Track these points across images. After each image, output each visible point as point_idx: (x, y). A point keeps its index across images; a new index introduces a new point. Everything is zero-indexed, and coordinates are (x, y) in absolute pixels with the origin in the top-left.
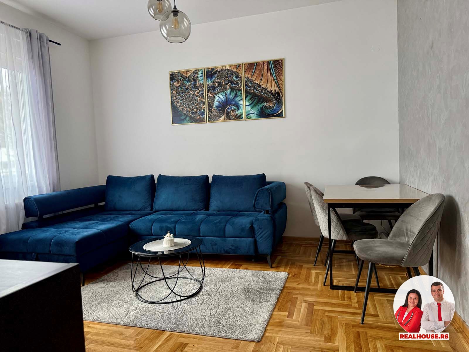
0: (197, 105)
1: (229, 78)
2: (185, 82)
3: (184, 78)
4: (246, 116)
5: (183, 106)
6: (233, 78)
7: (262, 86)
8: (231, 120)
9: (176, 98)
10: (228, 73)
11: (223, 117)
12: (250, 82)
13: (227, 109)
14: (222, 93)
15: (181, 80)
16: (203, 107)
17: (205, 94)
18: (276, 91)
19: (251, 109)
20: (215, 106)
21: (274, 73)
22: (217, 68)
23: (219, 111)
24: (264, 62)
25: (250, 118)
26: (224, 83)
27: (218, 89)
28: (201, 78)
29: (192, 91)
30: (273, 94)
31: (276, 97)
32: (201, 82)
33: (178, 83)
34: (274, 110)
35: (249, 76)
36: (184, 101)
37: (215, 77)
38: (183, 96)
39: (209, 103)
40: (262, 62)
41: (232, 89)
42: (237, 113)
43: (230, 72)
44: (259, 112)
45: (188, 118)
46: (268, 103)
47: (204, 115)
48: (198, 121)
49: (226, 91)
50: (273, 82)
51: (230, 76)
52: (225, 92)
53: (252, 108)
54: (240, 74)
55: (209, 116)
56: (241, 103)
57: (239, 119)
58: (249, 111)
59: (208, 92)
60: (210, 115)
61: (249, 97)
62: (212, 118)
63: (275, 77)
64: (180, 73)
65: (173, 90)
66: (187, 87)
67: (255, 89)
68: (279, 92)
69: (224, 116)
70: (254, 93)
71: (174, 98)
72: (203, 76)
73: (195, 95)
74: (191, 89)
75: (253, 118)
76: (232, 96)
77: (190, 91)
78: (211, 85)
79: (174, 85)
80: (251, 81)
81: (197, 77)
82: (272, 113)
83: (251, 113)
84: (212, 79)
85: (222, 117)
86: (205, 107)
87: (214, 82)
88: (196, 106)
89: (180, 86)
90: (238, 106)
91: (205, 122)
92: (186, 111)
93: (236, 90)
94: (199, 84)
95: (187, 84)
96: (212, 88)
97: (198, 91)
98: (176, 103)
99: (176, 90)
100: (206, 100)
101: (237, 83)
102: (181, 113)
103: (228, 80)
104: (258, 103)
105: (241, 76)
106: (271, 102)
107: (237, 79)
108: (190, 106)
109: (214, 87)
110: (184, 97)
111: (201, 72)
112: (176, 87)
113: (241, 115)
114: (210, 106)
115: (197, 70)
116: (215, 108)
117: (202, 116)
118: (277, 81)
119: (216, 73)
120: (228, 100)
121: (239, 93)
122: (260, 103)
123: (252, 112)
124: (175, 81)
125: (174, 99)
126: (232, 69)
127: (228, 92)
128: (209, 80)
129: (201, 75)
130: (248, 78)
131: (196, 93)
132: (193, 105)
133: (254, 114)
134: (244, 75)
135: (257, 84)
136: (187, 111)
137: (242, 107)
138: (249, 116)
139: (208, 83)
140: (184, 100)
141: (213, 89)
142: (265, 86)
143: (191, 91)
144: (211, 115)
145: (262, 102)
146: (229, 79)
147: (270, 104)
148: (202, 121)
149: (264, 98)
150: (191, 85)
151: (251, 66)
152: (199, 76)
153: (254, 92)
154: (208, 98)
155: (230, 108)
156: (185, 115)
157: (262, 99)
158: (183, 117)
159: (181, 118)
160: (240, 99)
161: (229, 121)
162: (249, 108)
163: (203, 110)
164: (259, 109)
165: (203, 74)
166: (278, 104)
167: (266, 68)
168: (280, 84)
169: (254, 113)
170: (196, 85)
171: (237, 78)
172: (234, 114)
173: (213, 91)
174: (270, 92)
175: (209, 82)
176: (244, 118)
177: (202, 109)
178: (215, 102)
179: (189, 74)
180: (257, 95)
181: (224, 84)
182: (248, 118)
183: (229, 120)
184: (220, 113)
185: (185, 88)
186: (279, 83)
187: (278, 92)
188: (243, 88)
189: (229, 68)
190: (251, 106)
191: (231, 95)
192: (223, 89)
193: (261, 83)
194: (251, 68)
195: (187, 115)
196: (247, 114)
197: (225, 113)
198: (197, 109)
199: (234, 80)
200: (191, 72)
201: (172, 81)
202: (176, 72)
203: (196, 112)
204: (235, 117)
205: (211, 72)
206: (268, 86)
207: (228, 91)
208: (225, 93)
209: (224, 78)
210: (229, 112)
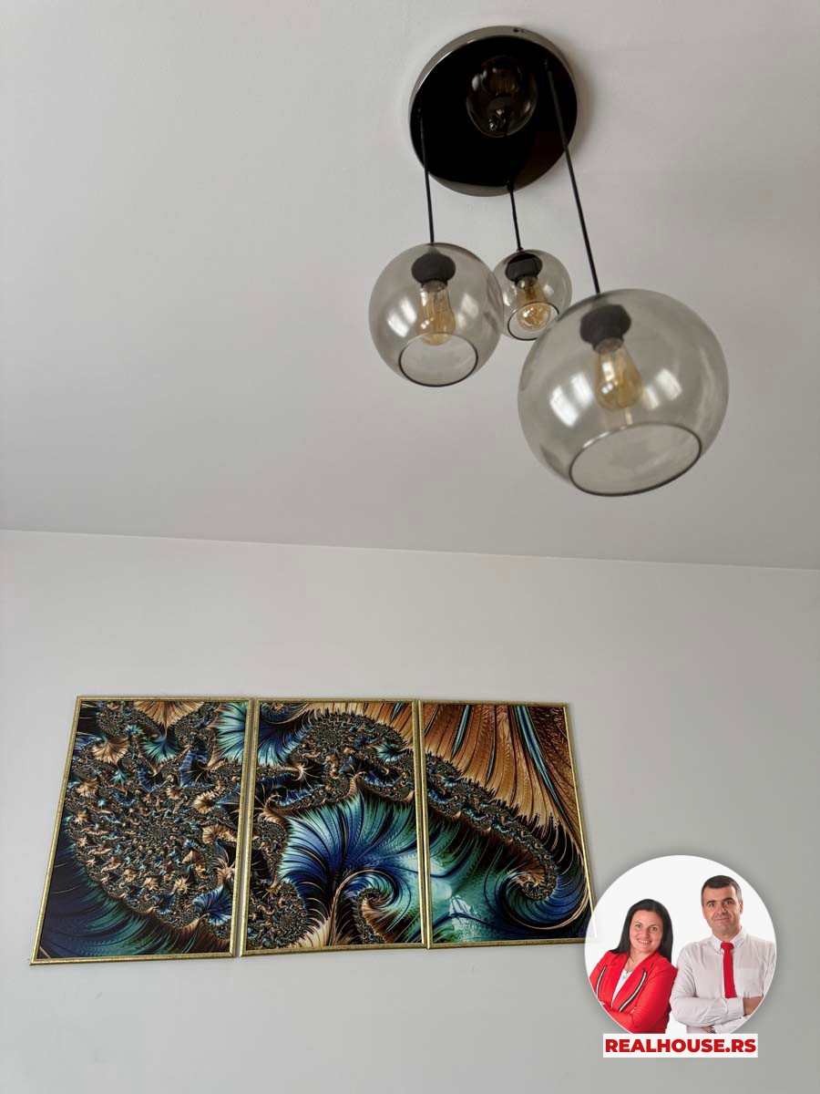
0: (197, 860)
1: (357, 751)
2: (150, 749)
3: (148, 732)
4: (434, 926)
5: (120, 859)
6: (375, 750)
7: (497, 798)
8: (361, 943)
9: (90, 820)
10: (355, 730)
11: (321, 932)
12: (449, 774)
13: (347, 887)
14: (325, 811)
15: (130, 738)
16: (227, 871)
17: (240, 811)
18: (551, 822)
19: (454, 894)
20: (285, 868)
21: (536, 748)
22: (311, 702)
23: (305, 895)
24: (496, 707)
25: (451, 938)
26: (337, 768)
27: (305, 791)
28: (234, 739)
29: (180, 791)
30: (543, 835)
31: (554, 847)
32: (232, 755)
33: (114, 751)
34: (553, 904)
35: (441, 753)
36: (128, 837)
37: (296, 740)
38: (126, 810)
39: (256, 855)
40: (488, 705)
41: (369, 796)
42: (392, 908)
43: (363, 727)
44: (491, 909)
45: (135, 927)
46: (524, 874)
47: (228, 910)
48: (191, 944)
49: (343, 803)
50: (536, 784)
51: (364, 743)
52: (340, 806)
53: (458, 890)
54: (407, 739)
55: (250, 921)
56: (411, 861)
57: (398, 941)
58: (445, 904)
59: (257, 804)
60: (255, 916)
61: (444, 839)
62: (266, 929)
63: (541, 766)
64: (132, 706)
65: (83, 781)
66: (156, 774)
67: (467, 806)
68: (565, 828)
69: (327, 923)
70: (464, 822)
71: (79, 820)
72: (242, 730)
73: (194, 814)
74: (176, 782)
75: (465, 939)
76: (368, 828)
77: (169, 791)
78: (275, 772)
79: (92, 756)
80: (452, 774)
81: (216, 731)
82: (545, 916)
83: (457, 915)
84: (285, 745)
85: (318, 926)
86: (236, 870)
87: (289, 762)
88: (188, 863)
89: (120, 766)
90: (395, 879)
91: (226, 948)
92: (131, 887)
93: (388, 802)
94: (220, 764)
95: (162, 758)
96: (278, 786)
97: (211, 795)
98: (83, 842)
99: (99, 779)
100: (244, 841)
101: (394, 774)
102: (100, 899)
103: (355, 759)
104: (482, 866)
105: (410, 747)
106: (537, 867)
107: (393, 759)
108: (157, 860)
109: (289, 784)
110: (133, 816)
111: (235, 713)
112: (102, 765)
113: (409, 920)
114: (262, 867)
115: (217, 704)
116: (287, 880)
117: (215, 916)
118: (553, 784)
119: (306, 723)
120: (352, 846)
121: (401, 816)
122: (491, 868)
123: (459, 911)
124: (103, 741)
125: (76, 825)
126: (374, 716)
127: (352, 807)
128: (271, 750)
129: (234, 724)
130: (440, 759)
131: (198, 802)
132: (172, 858)
133: (467, 917)
134: (421, 748)
135: (476, 785)
136: (134, 890)
137: (415, 882)
138: (445, 926)
139: (262, 762)
140: (132, 833)
141: (282, 792)
142: (507, 799)
143: (176, 791)
144: (261, 915)
145: (499, 868)
146: (360, 753)
147: (536, 876)
148: (209, 943)
149: (507, 848)
150: (178, 763)
151: (448, 716)
152: (223, 729)
153: (463, 820)
154: (254, 832)
155: (359, 886)
156: (119, 912)
157: (500, 853)
158: (106, 921)
159: (95, 924)
160: (404, 845)
161: (352, 946)
162: (443, 890)
163: (220, 889)
164: (490, 896)
165: (243, 721)
166: (566, 878)
167: (506, 728)
168: (565, 799)
169: (469, 913)
170: (206, 765)
171: (392, 752)
172: (375, 914)
173: (283, 800)
174: (530, 826)
175: (269, 760)
176: (426, 935)
177: (220, 881)
178: (290, 851)
179: (175, 717)
180: (478, 832)
181: (336, 774)
182: (445, 935)
183: (349, 943)
184: (311, 905)
185: (147, 776)
186: (562, 793)
187: (560, 827)
188: (420, 796)
189: (359, 712)
190: (454, 879)
191: (367, 826)
192: (329, 795)
193: (492, 786)
194: (449, 722)
195: (131, 911)
196: (437, 917)
197: (334, 905)
198: (192, 878)
199: (381, 761)
200: (189, 709)
201: (85, 740)
202: (115, 703)
203: (185, 897)
204: (382, 930)
205: (283, 717)
206: (519, 801)
207: (354, 805)
208: (340, 811)
209: (335, 750)
210: (352, 905)
